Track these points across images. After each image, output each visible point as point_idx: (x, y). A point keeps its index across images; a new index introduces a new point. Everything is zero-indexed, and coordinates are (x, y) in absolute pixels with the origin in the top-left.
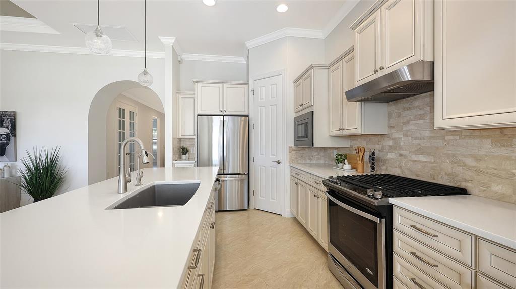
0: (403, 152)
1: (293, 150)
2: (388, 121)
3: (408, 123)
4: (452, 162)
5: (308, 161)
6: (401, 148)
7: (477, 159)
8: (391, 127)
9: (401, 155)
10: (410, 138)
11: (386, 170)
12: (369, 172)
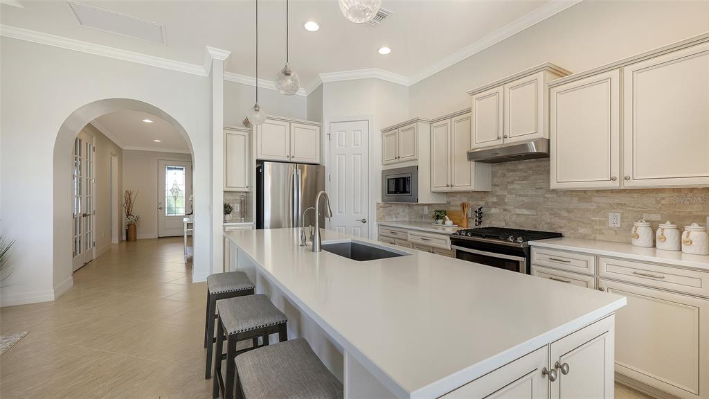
0: (506, 207)
1: (381, 207)
2: (492, 180)
3: (512, 182)
4: (550, 214)
5: (394, 220)
6: (506, 204)
7: (569, 211)
8: (494, 185)
9: (505, 210)
10: (514, 196)
11: (491, 223)
12: (472, 226)
